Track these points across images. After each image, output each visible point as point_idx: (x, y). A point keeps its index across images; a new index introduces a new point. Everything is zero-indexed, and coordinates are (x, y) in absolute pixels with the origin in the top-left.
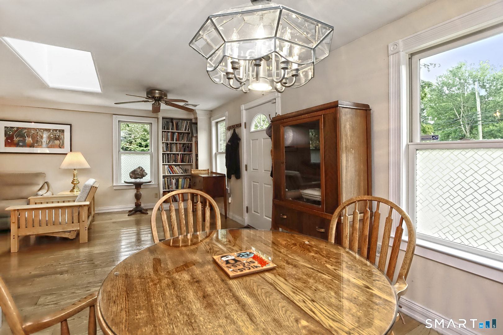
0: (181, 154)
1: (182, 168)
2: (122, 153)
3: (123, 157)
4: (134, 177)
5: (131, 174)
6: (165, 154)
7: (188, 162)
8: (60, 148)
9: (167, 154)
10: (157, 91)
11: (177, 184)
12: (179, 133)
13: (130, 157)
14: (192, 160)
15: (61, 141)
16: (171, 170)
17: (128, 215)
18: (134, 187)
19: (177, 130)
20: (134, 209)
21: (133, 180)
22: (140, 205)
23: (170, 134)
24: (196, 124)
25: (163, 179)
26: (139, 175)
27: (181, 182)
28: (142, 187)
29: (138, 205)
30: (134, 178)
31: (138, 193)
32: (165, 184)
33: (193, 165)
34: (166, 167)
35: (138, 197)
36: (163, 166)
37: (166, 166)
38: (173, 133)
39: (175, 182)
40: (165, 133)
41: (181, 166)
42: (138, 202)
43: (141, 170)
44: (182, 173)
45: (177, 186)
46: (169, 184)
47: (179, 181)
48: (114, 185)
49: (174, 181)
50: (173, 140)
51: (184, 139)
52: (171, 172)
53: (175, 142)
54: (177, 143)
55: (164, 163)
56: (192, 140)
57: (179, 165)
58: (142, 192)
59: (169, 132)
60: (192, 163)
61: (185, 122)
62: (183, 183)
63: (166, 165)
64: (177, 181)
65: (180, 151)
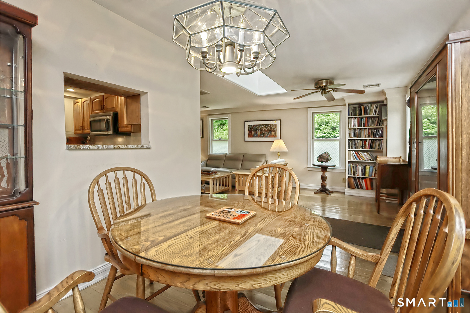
0: (369, 140)
1: (370, 154)
2: (316, 140)
3: (316, 143)
4: (320, 160)
5: (319, 159)
6: (352, 140)
7: (378, 149)
8: (275, 137)
9: (354, 140)
10: (324, 81)
11: (364, 170)
12: (367, 117)
13: (321, 144)
14: (382, 147)
15: (275, 132)
16: (358, 156)
17: (314, 193)
18: (321, 170)
19: (365, 115)
20: (320, 189)
21: (320, 163)
22: (325, 186)
23: (357, 120)
24: (386, 105)
25: (349, 165)
26: (324, 159)
27: (369, 169)
28: (327, 170)
29: (324, 186)
30: (320, 162)
31: (324, 175)
32: (351, 169)
33: (384, 151)
34: (351, 154)
35: (324, 178)
36: (349, 152)
37: (351, 152)
38: (361, 119)
39: (362, 169)
40: (352, 119)
41: (369, 153)
42: (324, 183)
43: (327, 155)
44: (370, 160)
45: (363, 173)
46: (355, 170)
47: (367, 168)
48: (308, 167)
49: (360, 167)
50: (360, 125)
51: (374, 124)
52: (358, 158)
53: (362, 127)
54: (366, 128)
55: (351, 149)
56: (383, 124)
57: (367, 152)
58: (327, 174)
59: (356, 118)
60: (383, 149)
61: (375, 105)
62: (371, 171)
63: (353, 151)
64: (365, 168)
65: (369, 137)
